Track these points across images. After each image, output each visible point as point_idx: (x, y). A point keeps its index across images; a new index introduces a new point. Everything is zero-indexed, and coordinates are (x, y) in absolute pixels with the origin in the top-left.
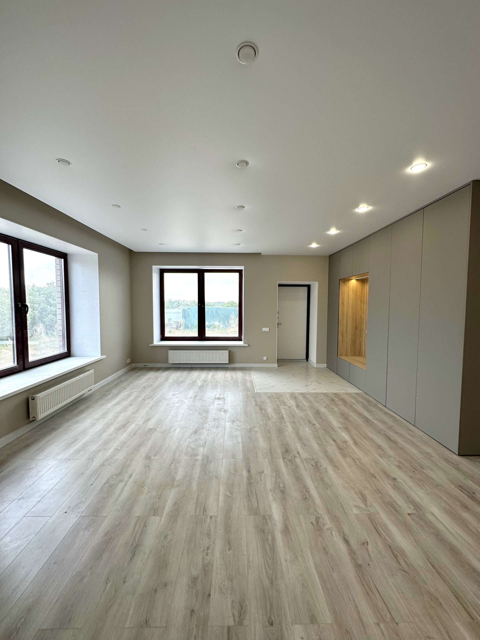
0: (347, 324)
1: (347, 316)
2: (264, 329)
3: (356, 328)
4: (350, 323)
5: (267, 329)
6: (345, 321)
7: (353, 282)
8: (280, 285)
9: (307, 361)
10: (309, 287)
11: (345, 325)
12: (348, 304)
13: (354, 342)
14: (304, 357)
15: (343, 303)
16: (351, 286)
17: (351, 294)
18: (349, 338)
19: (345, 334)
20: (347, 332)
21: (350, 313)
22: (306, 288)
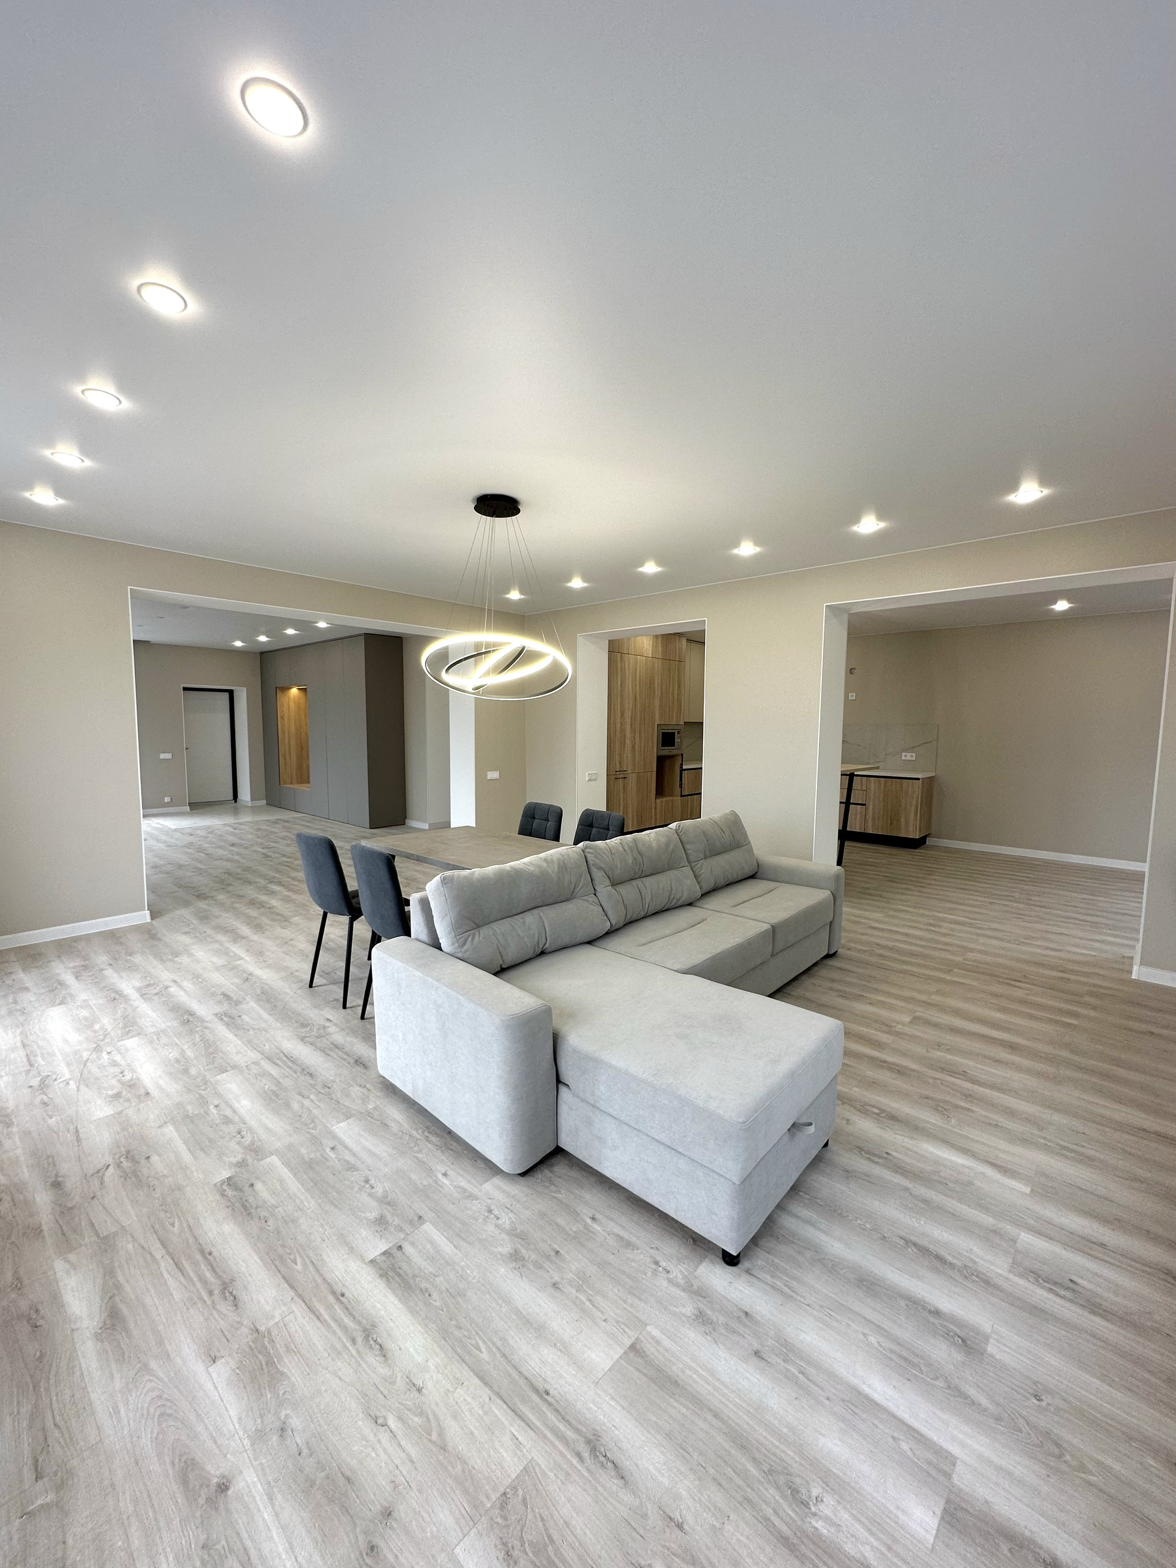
0: (289, 744)
1: (289, 732)
2: (162, 756)
3: (302, 747)
4: (293, 742)
5: (168, 756)
6: (286, 740)
7: (294, 691)
8: (185, 689)
9: (236, 802)
10: (231, 693)
11: (287, 743)
12: (289, 717)
13: (300, 767)
14: (231, 797)
15: (282, 718)
16: (292, 697)
17: (292, 705)
18: (293, 761)
19: (288, 757)
20: (290, 753)
21: (293, 730)
22: (227, 695)
